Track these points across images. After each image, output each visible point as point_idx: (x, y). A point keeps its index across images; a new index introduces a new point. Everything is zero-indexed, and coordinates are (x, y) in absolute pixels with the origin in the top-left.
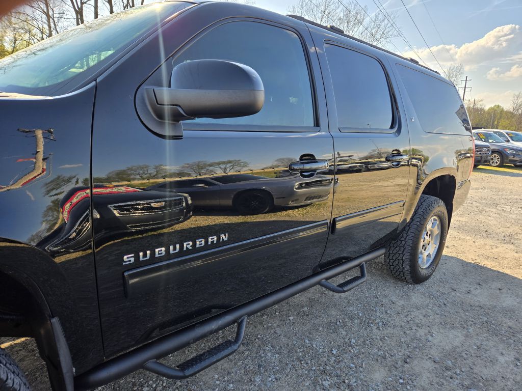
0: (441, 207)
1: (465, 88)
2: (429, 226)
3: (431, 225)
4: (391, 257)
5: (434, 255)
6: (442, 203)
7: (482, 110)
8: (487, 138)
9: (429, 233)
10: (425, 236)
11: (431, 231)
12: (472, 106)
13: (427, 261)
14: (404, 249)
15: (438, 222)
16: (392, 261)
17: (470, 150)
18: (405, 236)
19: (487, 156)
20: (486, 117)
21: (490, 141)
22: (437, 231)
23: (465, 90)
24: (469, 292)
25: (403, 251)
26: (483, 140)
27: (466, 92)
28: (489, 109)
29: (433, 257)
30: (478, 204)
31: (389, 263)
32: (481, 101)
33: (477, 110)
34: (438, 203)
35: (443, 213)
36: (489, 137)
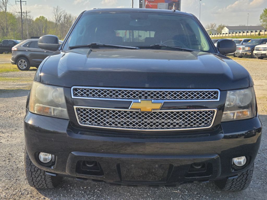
1: (21, 1)
7: (31, 20)
23: (21, 3)
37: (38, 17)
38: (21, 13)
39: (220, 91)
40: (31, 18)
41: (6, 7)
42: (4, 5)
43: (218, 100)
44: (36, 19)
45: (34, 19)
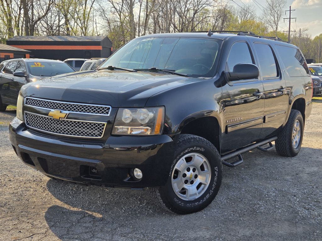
0: (299, 115)
1: (290, 18)
2: (295, 125)
3: (296, 125)
4: (279, 143)
5: (299, 142)
6: (300, 113)
7: (308, 39)
8: (317, 72)
9: (295, 129)
10: (294, 131)
11: (296, 128)
12: (298, 35)
13: (296, 145)
14: (286, 137)
15: (299, 124)
16: (280, 145)
17: (309, 83)
18: (285, 130)
19: (318, 88)
20: (312, 47)
21: (320, 74)
22: (299, 129)
23: (290, 20)
24: (318, 158)
25: (285, 138)
26: (314, 74)
27: (291, 23)
28: (315, 39)
29: (298, 143)
30: (316, 123)
31: (278, 147)
32: (306, 30)
33: (303, 40)
34: (298, 113)
35: (301, 118)
36: (318, 71)
37: (318, 35)
38: (289, 31)
39: (112, 107)
40: (309, 36)
41: (277, 25)
42: (275, 24)
43: (109, 115)
44: (315, 38)
45: (313, 38)
